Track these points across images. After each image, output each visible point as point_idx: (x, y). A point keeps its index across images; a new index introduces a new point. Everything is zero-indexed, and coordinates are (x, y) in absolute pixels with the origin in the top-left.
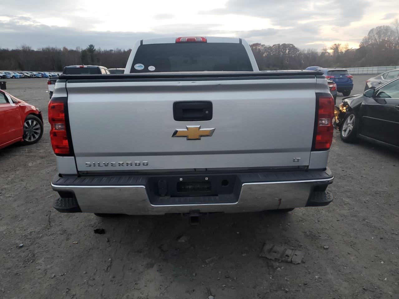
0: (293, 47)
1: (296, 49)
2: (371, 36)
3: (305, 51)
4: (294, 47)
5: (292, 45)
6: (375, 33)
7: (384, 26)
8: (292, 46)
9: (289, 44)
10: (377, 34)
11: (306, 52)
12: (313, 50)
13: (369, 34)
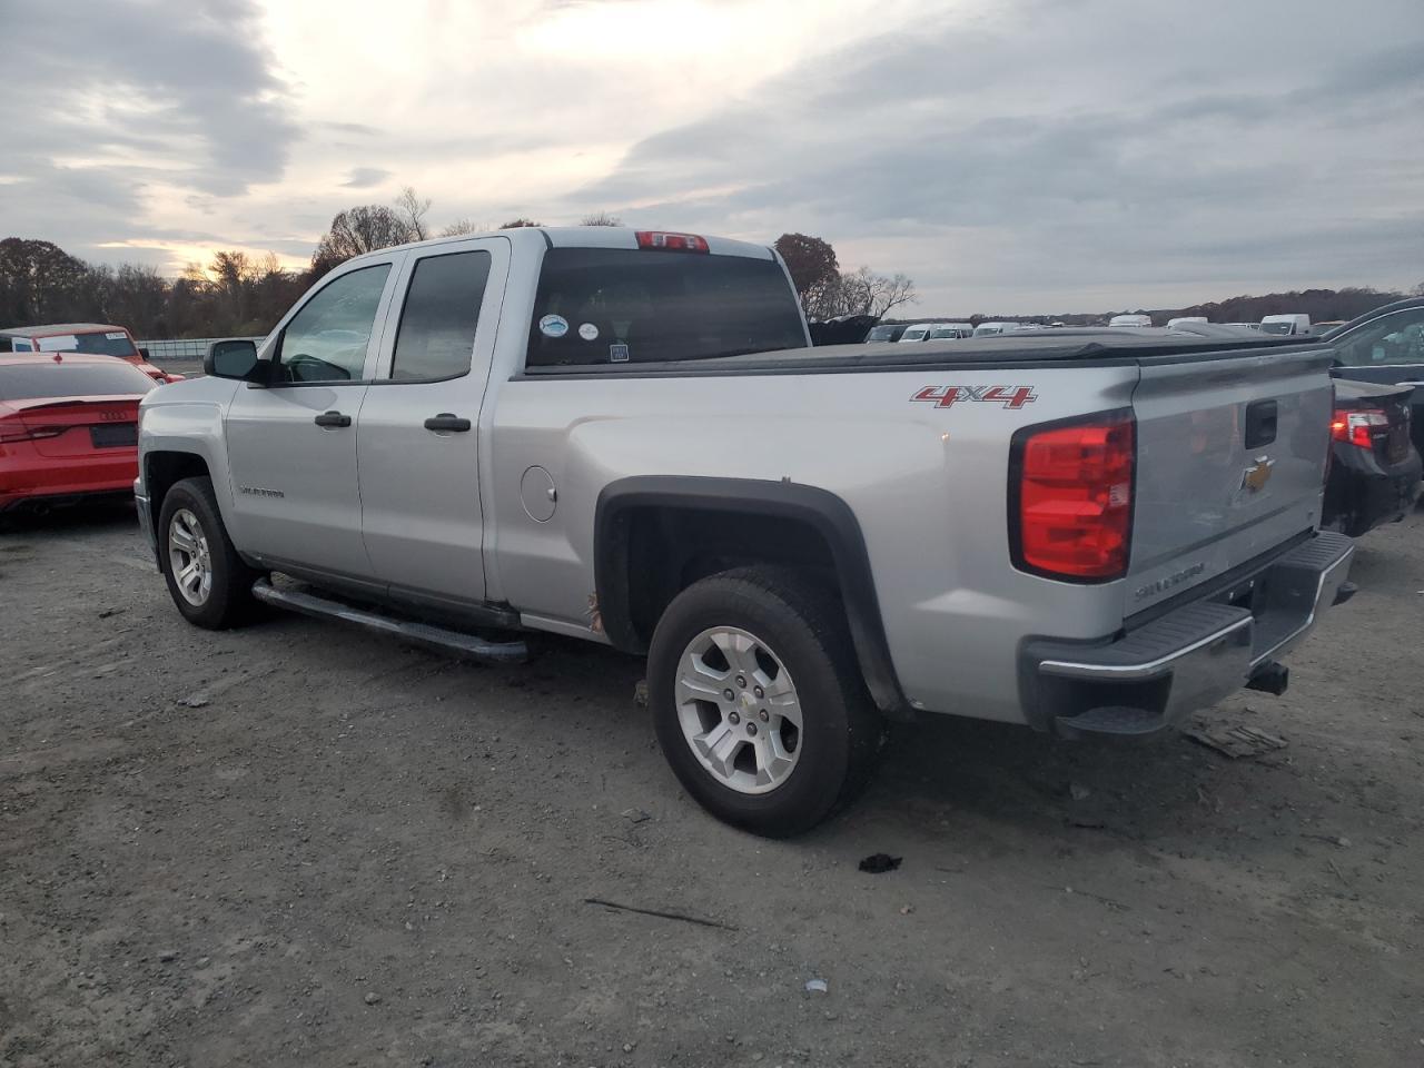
0: (58, 253)
1: (72, 261)
2: (342, 236)
3: (111, 272)
4: (60, 252)
5: (50, 245)
6: (352, 225)
7: (373, 207)
8: (48, 250)
9: (36, 242)
10: (358, 229)
11: (115, 276)
12: (142, 271)
13: (334, 227)
